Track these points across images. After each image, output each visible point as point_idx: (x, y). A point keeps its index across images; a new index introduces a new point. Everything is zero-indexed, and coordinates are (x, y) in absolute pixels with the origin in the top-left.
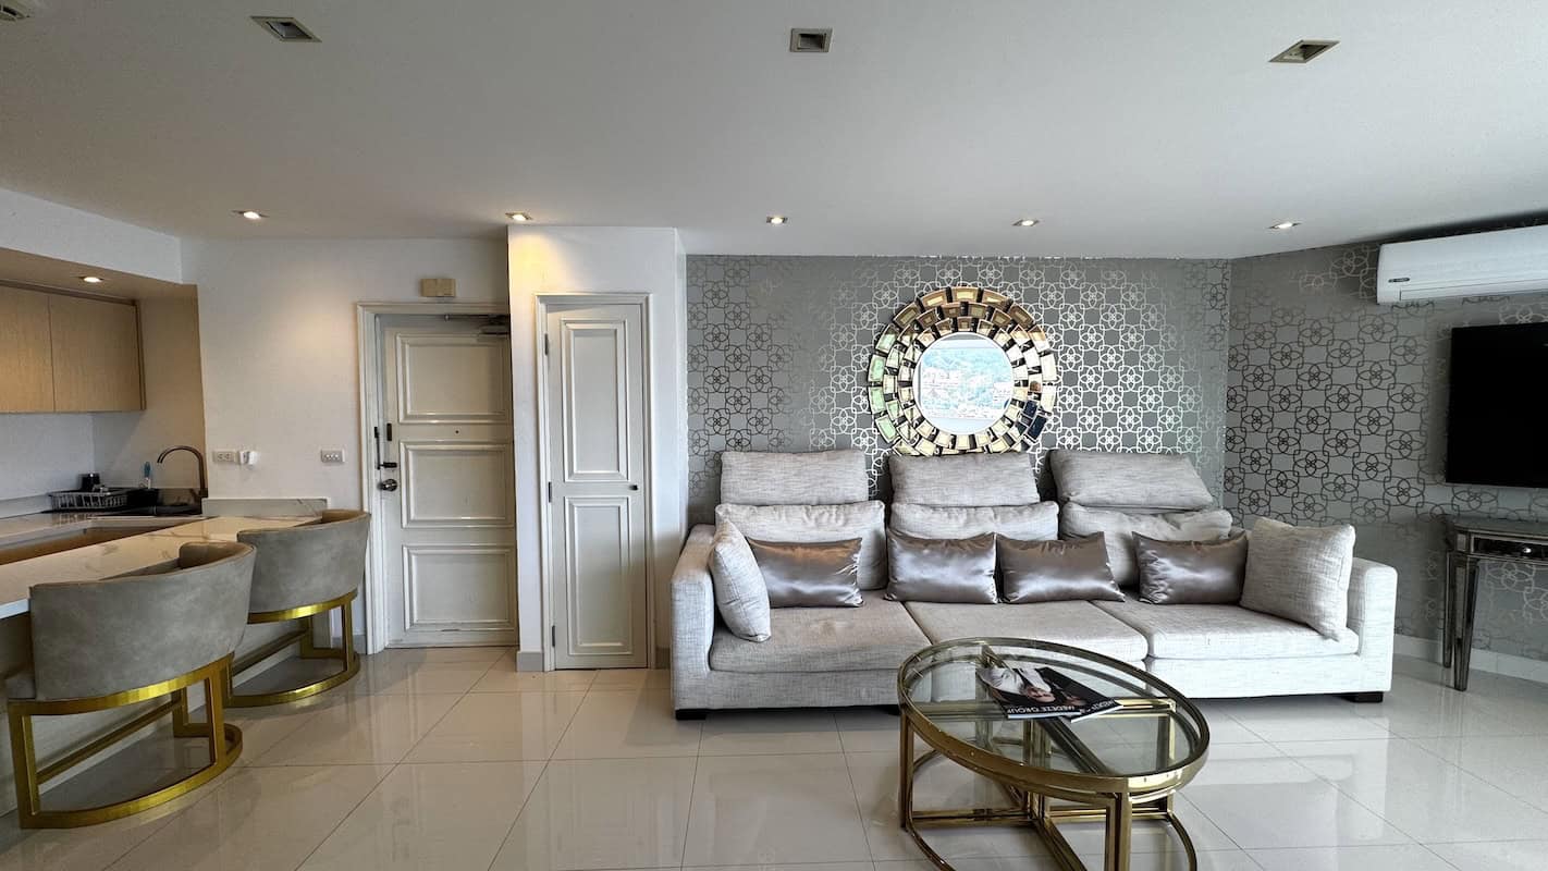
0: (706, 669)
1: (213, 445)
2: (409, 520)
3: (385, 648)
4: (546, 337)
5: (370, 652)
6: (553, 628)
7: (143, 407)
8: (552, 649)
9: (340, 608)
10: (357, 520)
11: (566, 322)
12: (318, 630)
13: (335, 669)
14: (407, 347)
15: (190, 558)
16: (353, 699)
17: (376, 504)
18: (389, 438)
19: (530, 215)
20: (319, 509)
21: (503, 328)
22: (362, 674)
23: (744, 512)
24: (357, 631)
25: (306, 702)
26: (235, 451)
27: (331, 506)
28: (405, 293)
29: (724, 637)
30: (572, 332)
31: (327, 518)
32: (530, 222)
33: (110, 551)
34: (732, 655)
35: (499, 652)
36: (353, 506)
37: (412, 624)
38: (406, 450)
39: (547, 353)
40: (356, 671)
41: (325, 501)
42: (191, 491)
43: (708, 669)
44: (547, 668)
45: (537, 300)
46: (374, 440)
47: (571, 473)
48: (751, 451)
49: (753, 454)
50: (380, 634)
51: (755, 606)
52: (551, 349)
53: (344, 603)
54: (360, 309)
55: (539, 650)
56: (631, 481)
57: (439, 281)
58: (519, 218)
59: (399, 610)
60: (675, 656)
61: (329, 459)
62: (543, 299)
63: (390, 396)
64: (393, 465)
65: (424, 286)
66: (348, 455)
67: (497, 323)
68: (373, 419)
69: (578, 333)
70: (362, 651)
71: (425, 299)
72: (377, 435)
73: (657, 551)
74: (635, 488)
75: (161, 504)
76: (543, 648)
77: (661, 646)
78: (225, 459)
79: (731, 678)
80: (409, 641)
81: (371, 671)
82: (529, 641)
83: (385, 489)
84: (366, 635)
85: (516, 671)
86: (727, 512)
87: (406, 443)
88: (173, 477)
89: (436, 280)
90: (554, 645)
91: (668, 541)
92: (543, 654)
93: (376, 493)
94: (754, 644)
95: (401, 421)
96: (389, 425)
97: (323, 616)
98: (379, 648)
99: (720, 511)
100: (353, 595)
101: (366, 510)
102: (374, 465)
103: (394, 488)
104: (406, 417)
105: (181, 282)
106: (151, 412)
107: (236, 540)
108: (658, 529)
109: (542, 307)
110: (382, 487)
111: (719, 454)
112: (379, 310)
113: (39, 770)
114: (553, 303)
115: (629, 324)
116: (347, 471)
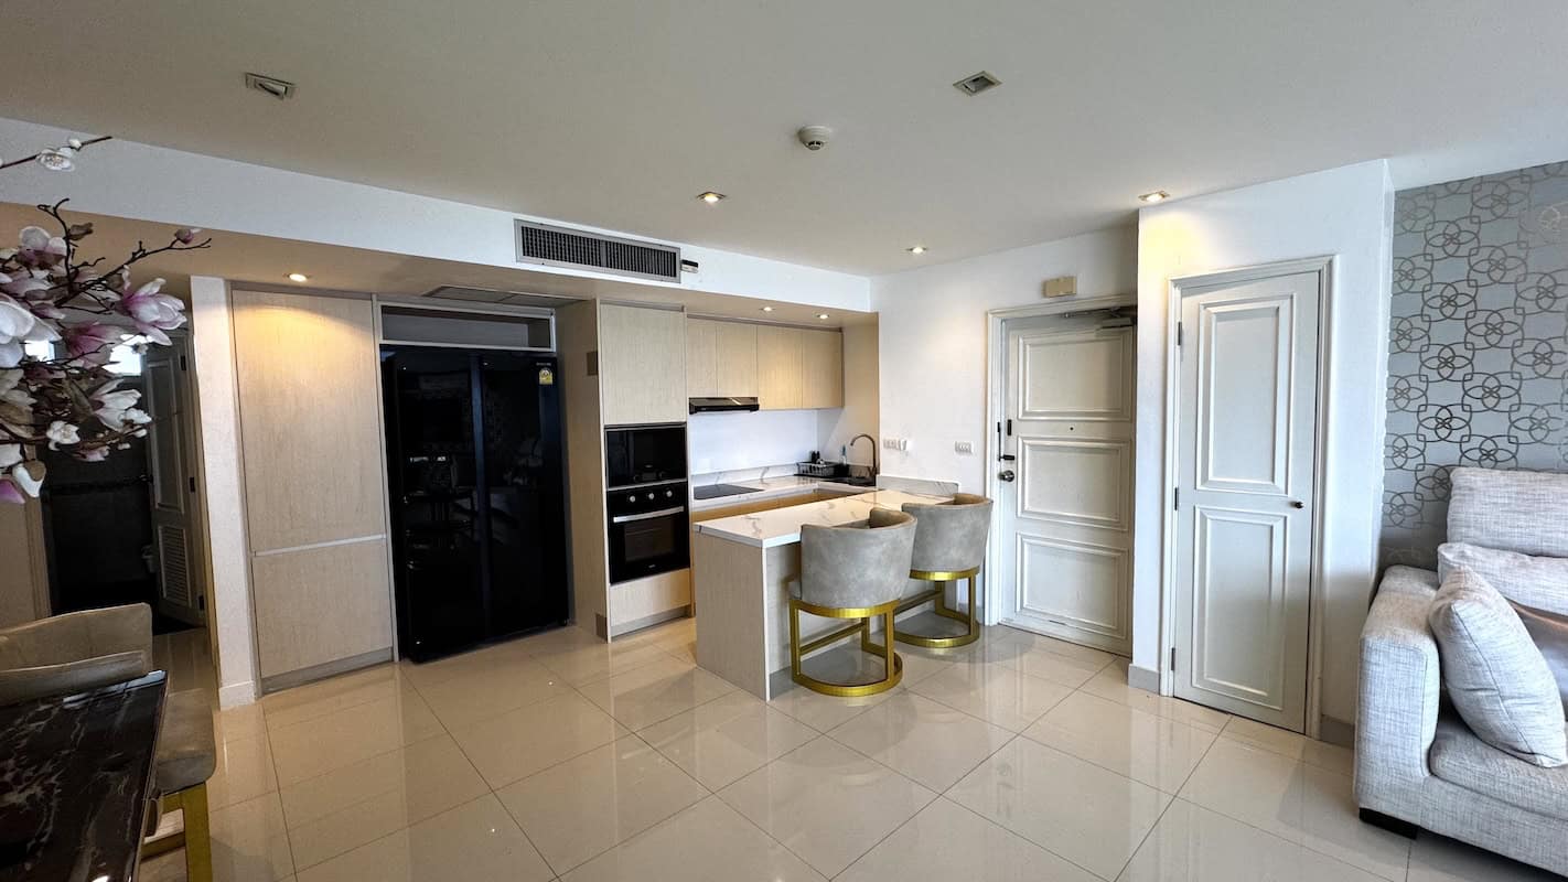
0: (1421, 772)
1: (884, 435)
2: (1023, 511)
3: (999, 624)
4: (1180, 324)
5: (987, 623)
6: (1173, 650)
7: (843, 406)
8: (1171, 672)
9: (967, 579)
10: (980, 503)
11: (1206, 306)
12: (948, 592)
13: (961, 630)
14: (1028, 347)
15: (877, 520)
16: (974, 662)
17: (997, 491)
18: (1009, 433)
19: (1166, 191)
20: (952, 491)
21: (1128, 320)
22: (980, 640)
23: (1500, 561)
24: (978, 603)
25: (941, 652)
26: (897, 440)
27: (961, 490)
28: (1028, 296)
29: (1459, 738)
30: (1214, 317)
31: (959, 500)
32: (1167, 199)
33: (832, 507)
34: (1479, 768)
35: (1108, 659)
36: (977, 491)
37: (1022, 607)
38: (1024, 444)
39: (1180, 343)
40: (977, 637)
41: (957, 485)
42: (869, 468)
43: (1427, 774)
44: (1164, 692)
45: (1170, 285)
46: (997, 433)
47: (1205, 479)
48: (1517, 469)
49: (1521, 473)
50: (995, 612)
51: (1532, 708)
52: (1185, 339)
53: (969, 575)
54: (990, 316)
55: (1155, 669)
56: (1292, 496)
57: (1062, 280)
58: (1155, 199)
59: (1014, 593)
60: (1364, 735)
61: (962, 450)
62: (1177, 283)
63: (1012, 395)
64: (1012, 458)
65: (1046, 288)
66: (976, 447)
67: (1121, 316)
68: (997, 416)
69: (1221, 317)
70: (981, 622)
71: (1048, 300)
72: (999, 430)
73: (1328, 590)
74: (1298, 505)
75: (851, 476)
76: (1159, 668)
77: (1333, 712)
78: (891, 445)
79: (1475, 800)
80: (1020, 622)
81: (986, 639)
82: (1144, 655)
83: (1004, 479)
84: (984, 607)
85: (1127, 682)
86: (1463, 555)
87: (1023, 438)
88: (858, 458)
89: (1058, 280)
90: (1173, 668)
91: (1352, 580)
92: (1160, 675)
93: (997, 481)
94: (1531, 768)
95: (1020, 417)
96: (1010, 421)
97: (953, 583)
98: (994, 622)
99: (1447, 553)
100: (976, 570)
101: (988, 496)
102: (996, 457)
103: (1011, 479)
104: (1025, 413)
105: (869, 311)
106: (846, 408)
107: (900, 509)
108: (1334, 563)
109: (1177, 292)
110: (1002, 477)
111: (1447, 470)
112: (1004, 316)
113: (802, 645)
114: (1189, 286)
115: (1299, 299)
116: (974, 460)
